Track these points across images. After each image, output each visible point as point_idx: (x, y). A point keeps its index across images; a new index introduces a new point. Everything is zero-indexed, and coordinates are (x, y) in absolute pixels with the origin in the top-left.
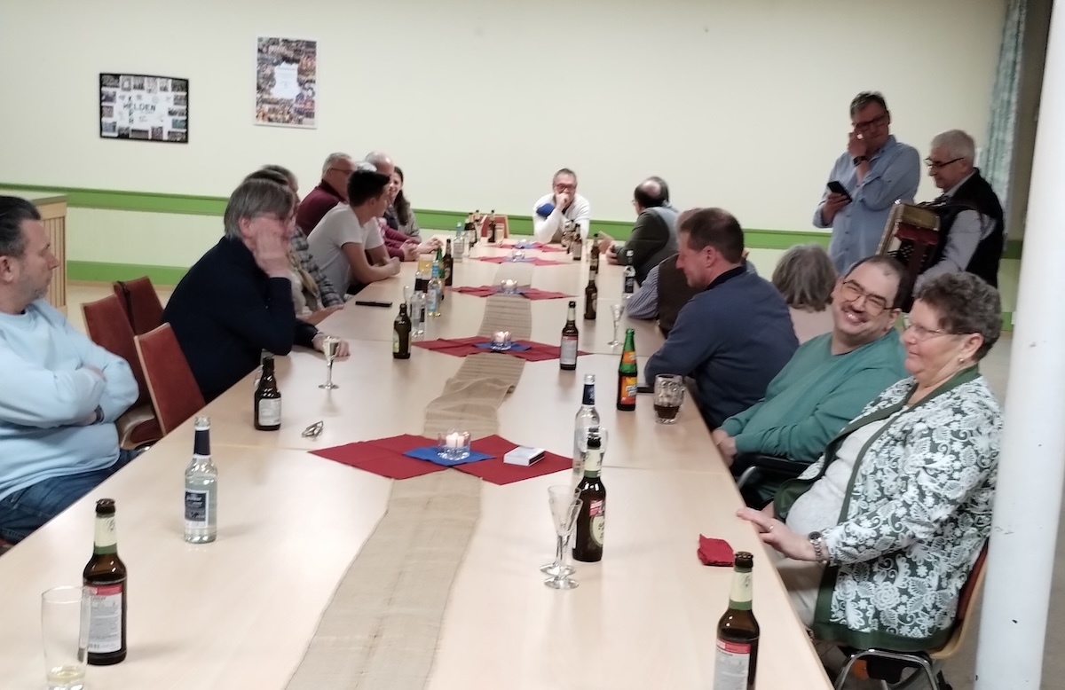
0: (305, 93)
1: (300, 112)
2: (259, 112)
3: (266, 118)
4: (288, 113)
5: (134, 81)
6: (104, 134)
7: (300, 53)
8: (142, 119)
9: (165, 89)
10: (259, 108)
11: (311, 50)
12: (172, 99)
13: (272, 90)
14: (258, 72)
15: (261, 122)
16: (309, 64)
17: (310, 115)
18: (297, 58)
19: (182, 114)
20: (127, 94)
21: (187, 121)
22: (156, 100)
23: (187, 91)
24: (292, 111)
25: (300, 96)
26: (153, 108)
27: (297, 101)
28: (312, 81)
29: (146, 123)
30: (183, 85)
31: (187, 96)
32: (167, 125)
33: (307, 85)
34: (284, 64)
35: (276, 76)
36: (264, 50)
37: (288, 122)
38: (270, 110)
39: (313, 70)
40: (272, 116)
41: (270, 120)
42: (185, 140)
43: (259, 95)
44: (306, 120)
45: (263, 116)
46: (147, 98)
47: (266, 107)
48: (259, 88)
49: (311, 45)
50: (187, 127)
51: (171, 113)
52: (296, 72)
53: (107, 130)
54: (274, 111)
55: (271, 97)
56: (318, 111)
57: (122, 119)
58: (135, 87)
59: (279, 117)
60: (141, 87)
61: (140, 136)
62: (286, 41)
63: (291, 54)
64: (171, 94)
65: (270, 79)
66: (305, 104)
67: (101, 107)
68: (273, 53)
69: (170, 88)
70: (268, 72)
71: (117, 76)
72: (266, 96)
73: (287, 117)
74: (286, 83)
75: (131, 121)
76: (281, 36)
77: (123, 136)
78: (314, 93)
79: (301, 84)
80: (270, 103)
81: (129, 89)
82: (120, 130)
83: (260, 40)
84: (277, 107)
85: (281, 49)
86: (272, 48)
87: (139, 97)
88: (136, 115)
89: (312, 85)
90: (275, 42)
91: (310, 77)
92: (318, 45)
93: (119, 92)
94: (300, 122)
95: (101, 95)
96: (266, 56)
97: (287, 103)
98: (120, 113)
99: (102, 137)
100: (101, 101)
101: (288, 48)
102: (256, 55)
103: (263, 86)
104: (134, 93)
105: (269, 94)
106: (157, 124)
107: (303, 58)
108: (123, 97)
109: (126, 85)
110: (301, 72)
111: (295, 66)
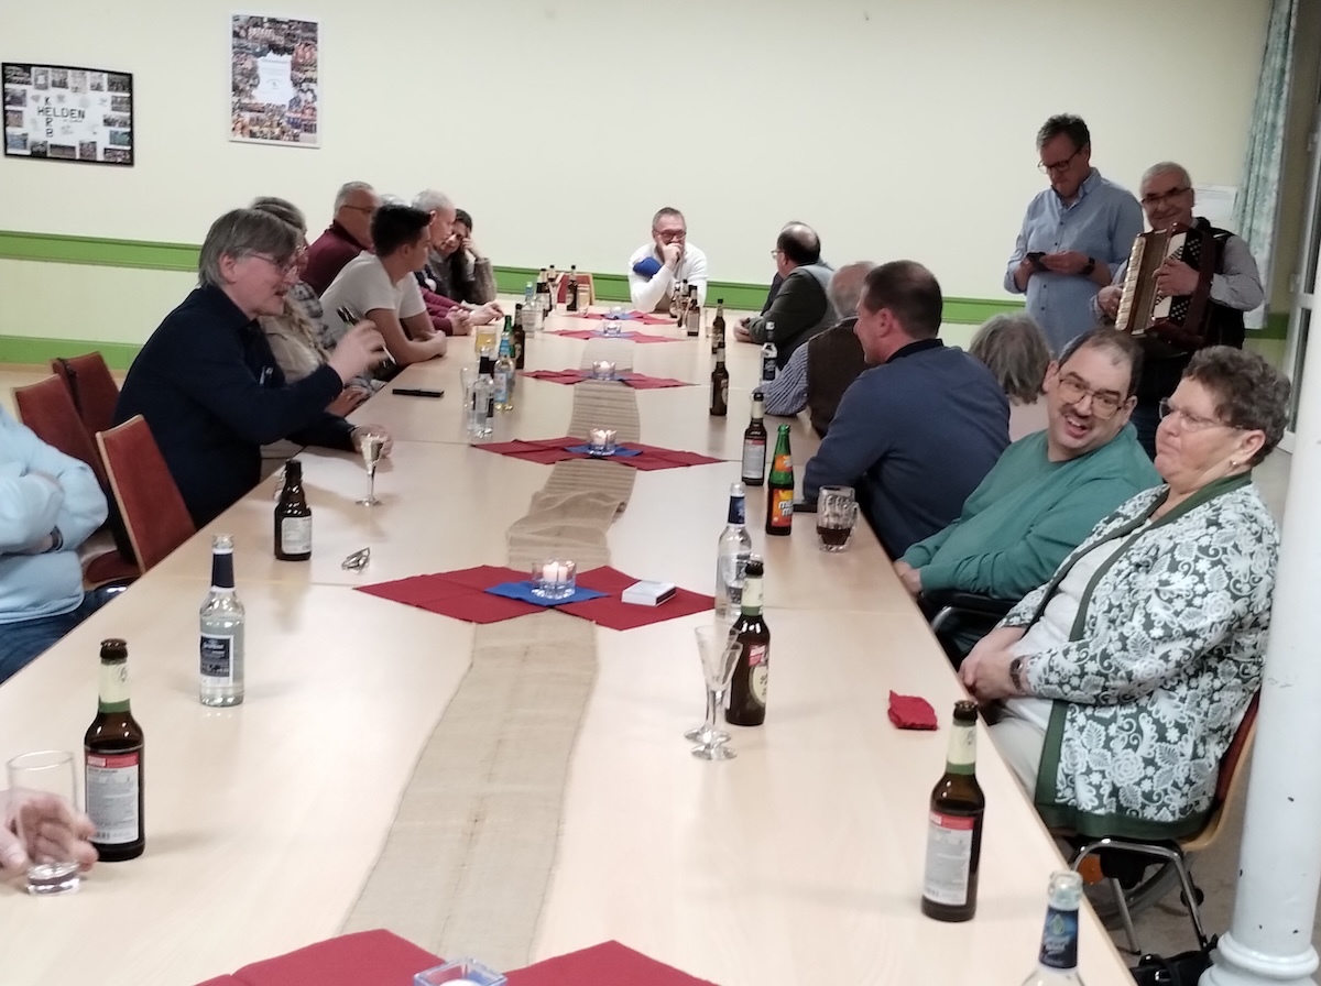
0: (302, 95)
1: (295, 124)
2: (237, 122)
3: (246, 131)
4: (279, 125)
5: (52, 75)
6: (10, 151)
7: (294, 39)
8: (66, 130)
9: (98, 88)
10: (235, 116)
11: (310, 34)
12: (109, 103)
13: (255, 92)
14: (235, 65)
15: (239, 137)
16: (308, 55)
17: (310, 128)
18: (290, 45)
19: (123, 124)
20: (43, 94)
21: (131, 134)
22: (85, 103)
23: (131, 91)
24: (284, 124)
25: (295, 102)
26: (82, 114)
27: (291, 107)
28: (311, 80)
29: (73, 137)
30: (123, 82)
31: (131, 98)
32: (103, 140)
33: (304, 86)
34: (271, 55)
35: (260, 72)
36: (243, 33)
37: (278, 138)
38: (252, 120)
39: (313, 65)
40: (256, 129)
41: (252, 135)
42: (130, 163)
43: (236, 99)
44: (303, 135)
45: (243, 128)
46: (72, 100)
47: (247, 116)
48: (236, 89)
49: (311, 27)
50: (131, 143)
51: (108, 122)
52: (288, 67)
53: (14, 147)
54: (258, 122)
55: (253, 102)
56: (320, 122)
57: (36, 129)
58: (54, 85)
59: (265, 130)
60: (63, 85)
61: (63, 154)
62: (272, 21)
63: (280, 41)
64: (108, 95)
65: (251, 75)
66: (303, 112)
67: (5, 112)
68: (255, 38)
69: (105, 85)
70: (248, 65)
71: (27, 67)
72: (246, 101)
73: (277, 131)
74: (274, 81)
75: (50, 133)
76: (267, 14)
77: (38, 154)
78: (315, 97)
79: (296, 83)
80: (251, 111)
81: (45, 87)
82: (34, 145)
83: (236, 19)
84: (262, 116)
85: (266, 33)
86: (253, 31)
87: (61, 98)
88: (57, 124)
89: (312, 86)
90: (257, 22)
91: (309, 75)
92: (319, 26)
93: (30, 90)
94: (295, 138)
95: (5, 94)
96: (244, 42)
97: (277, 110)
98: (34, 121)
99: (7, 155)
100: (5, 104)
101: (277, 31)
102: (230, 40)
103: (241, 86)
104: (54, 92)
105: (251, 97)
106: (88, 138)
107: (299, 48)
108: (36, 99)
109: (41, 80)
110: (296, 66)
111: (287, 58)
